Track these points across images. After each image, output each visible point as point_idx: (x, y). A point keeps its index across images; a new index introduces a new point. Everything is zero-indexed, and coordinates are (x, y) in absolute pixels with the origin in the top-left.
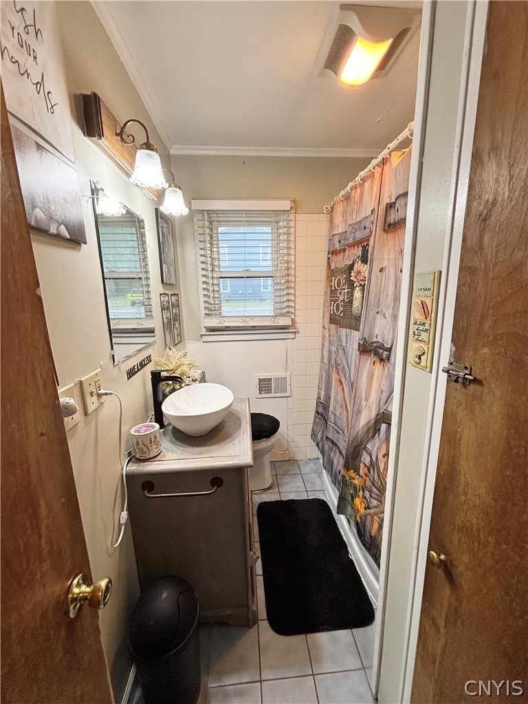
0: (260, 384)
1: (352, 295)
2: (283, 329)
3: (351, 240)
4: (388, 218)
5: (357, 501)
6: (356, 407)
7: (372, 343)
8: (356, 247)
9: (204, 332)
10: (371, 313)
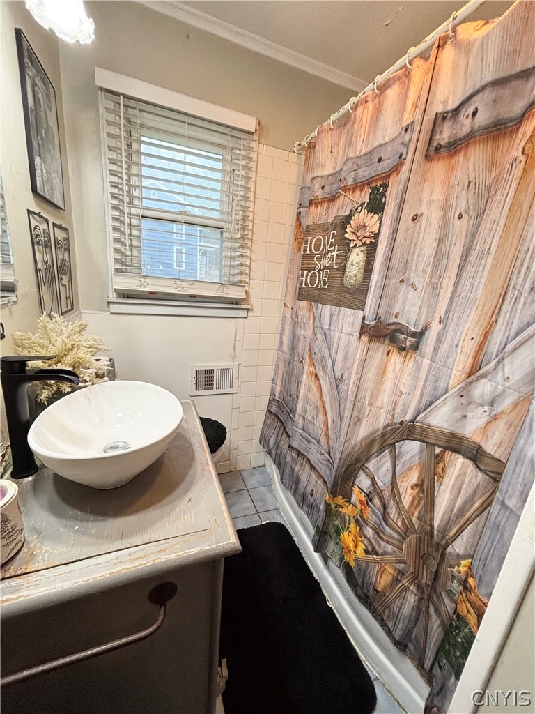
0: (197, 377)
1: (346, 260)
2: (232, 303)
3: (350, 182)
4: (437, 137)
5: (347, 537)
6: (355, 414)
7: (389, 325)
8: (358, 192)
9: (112, 297)
10: (393, 281)
